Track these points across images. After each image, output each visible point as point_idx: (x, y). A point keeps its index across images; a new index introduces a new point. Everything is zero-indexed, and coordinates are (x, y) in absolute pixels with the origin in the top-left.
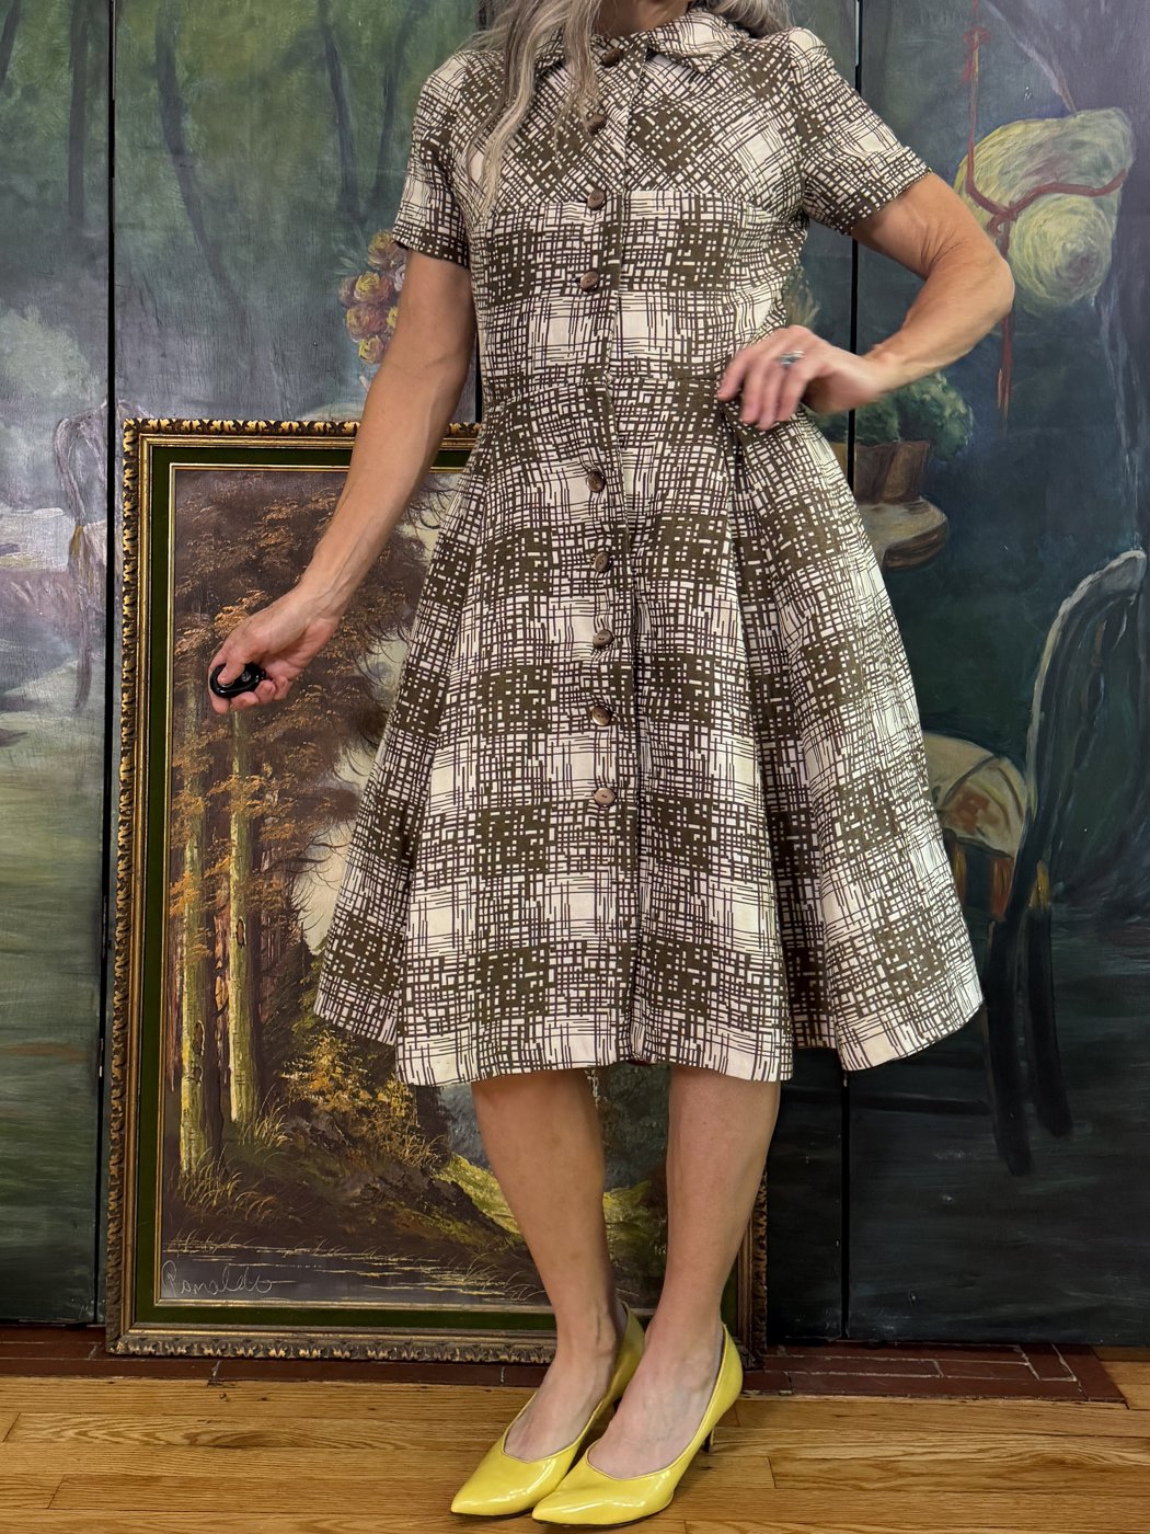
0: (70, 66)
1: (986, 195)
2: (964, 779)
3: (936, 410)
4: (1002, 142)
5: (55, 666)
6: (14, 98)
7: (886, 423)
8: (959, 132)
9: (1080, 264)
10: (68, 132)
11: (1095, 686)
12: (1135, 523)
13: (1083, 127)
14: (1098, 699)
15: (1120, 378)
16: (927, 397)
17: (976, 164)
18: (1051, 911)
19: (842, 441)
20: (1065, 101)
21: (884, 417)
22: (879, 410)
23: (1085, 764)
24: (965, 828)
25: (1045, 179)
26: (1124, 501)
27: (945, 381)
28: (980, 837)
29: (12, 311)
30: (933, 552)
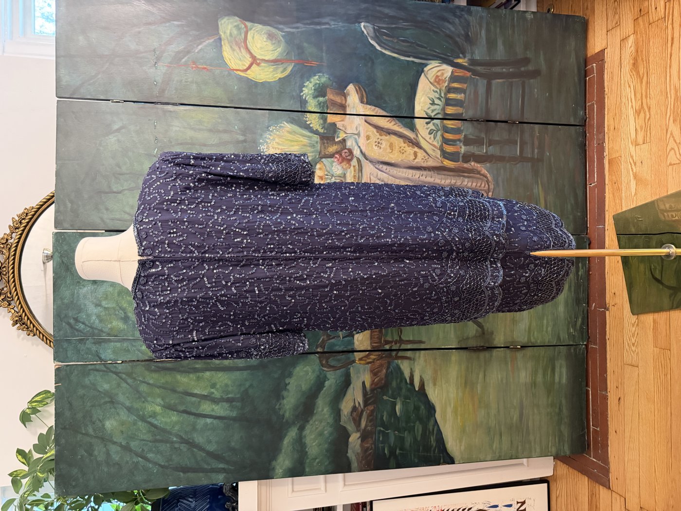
0: (203, 372)
1: (247, 66)
2: (430, 82)
3: (317, 85)
4: (230, 59)
5: (400, 369)
6: (215, 392)
7: (321, 102)
8: (226, 73)
9: (271, 36)
10: (226, 372)
11: (403, 41)
12: (353, 25)
13: (225, 33)
14: (406, 40)
15: (307, 26)
16: (313, 88)
17: (237, 68)
18: (469, 59)
19: (327, 116)
20: (216, 38)
21: (319, 102)
22: (317, 104)
23: (425, 45)
24: (445, 83)
25: (242, 46)
26: (346, 28)
27: (308, 82)
28: (447, 79)
29: (288, 387)
30: (362, 88)
